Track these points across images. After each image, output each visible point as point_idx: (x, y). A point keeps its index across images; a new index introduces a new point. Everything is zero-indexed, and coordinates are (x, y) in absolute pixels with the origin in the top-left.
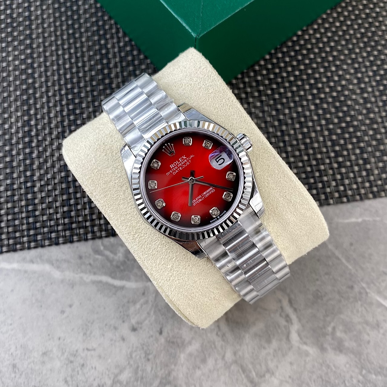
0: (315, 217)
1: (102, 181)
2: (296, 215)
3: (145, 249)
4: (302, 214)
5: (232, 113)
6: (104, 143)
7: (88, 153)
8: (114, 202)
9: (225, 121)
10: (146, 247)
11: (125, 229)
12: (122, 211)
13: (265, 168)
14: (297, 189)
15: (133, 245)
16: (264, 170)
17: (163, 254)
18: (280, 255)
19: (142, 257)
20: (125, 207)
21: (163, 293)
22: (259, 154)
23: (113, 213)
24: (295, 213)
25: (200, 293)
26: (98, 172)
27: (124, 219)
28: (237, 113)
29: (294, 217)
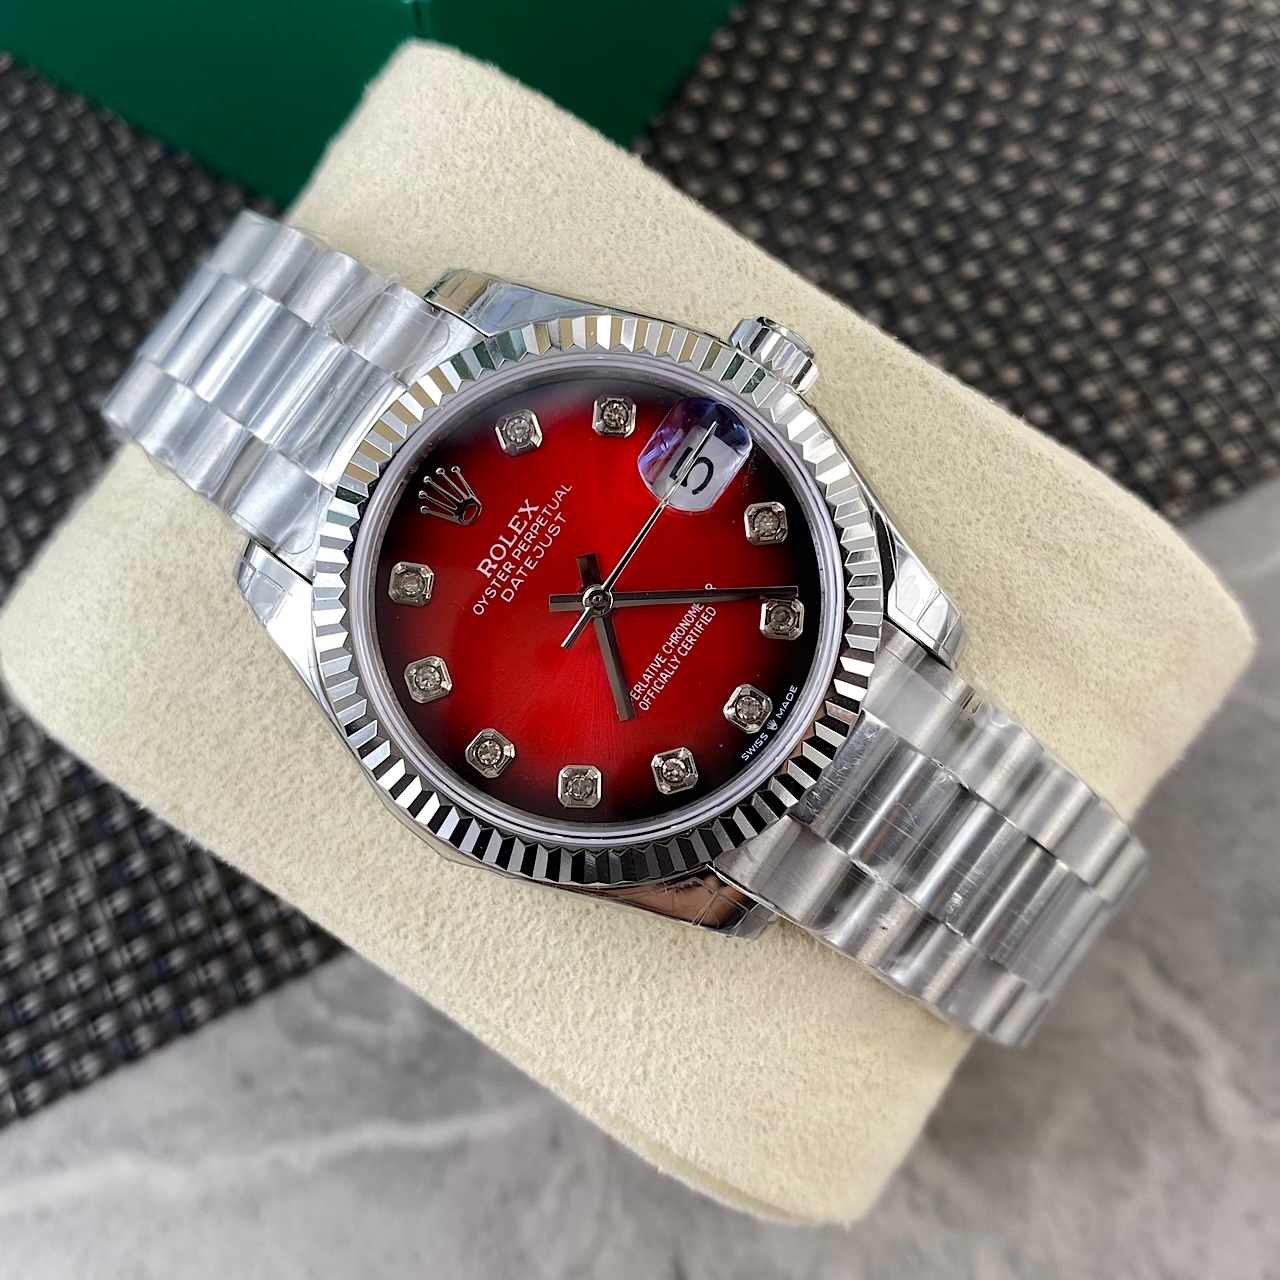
0: (1185, 581)
1: (202, 739)
2: (1100, 602)
3: (490, 977)
4: (1124, 589)
5: (675, 253)
6: (159, 573)
7: (107, 639)
8: (287, 816)
9: (654, 297)
10: (491, 965)
11: (376, 916)
12: (336, 841)
13: (899, 442)
14: (1071, 488)
15: (433, 975)
16: (898, 450)
17: (580, 968)
18: (1092, 802)
19: (491, 1016)
20: (342, 819)
21: (636, 1141)
22: (854, 391)
23: (300, 860)
24: (1094, 595)
25: (800, 1085)
26: (173, 708)
27: (355, 872)
28: (693, 245)
29: (1097, 610)
